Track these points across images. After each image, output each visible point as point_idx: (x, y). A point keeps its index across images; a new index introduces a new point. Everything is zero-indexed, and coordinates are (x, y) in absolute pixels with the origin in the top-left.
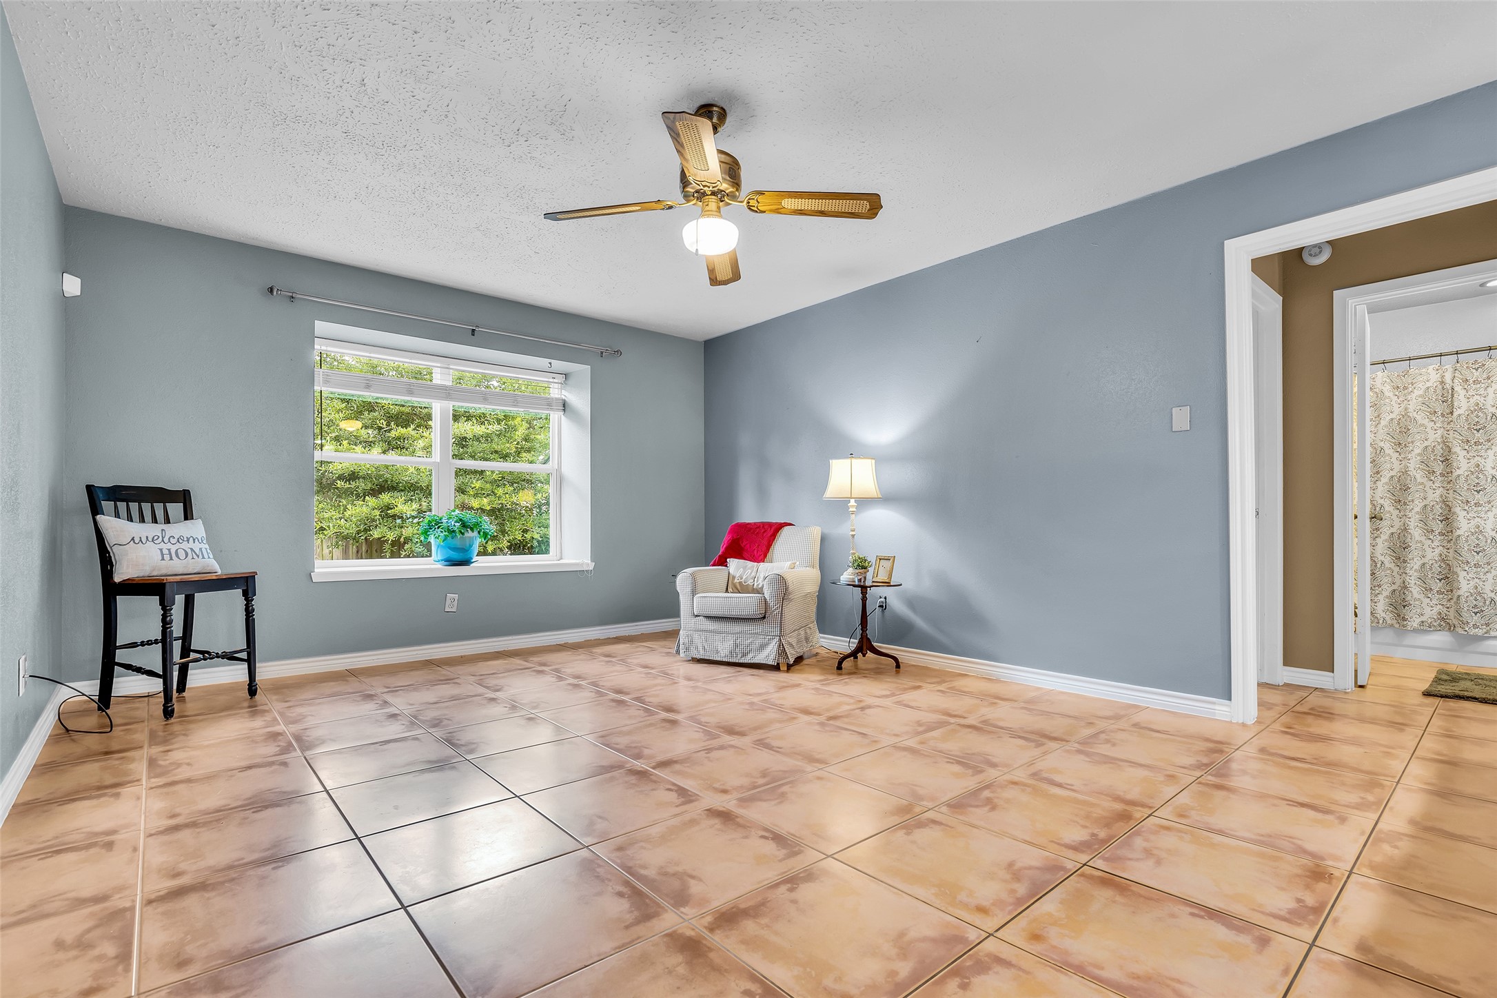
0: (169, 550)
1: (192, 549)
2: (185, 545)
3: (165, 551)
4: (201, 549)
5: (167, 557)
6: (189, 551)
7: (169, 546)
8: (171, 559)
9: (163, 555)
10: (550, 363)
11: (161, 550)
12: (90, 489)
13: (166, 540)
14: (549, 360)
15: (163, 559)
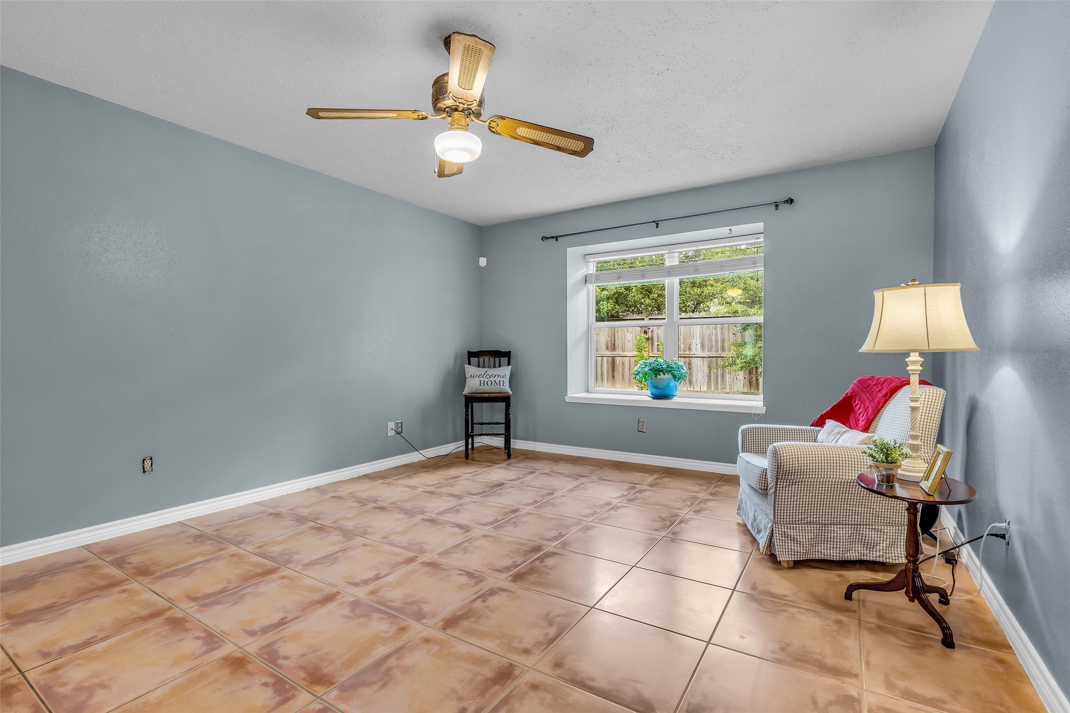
0: (484, 381)
1: (495, 381)
2: (492, 379)
3: (482, 382)
4: (500, 381)
5: (482, 384)
6: (493, 382)
7: (485, 379)
8: (484, 385)
9: (480, 383)
10: (730, 230)
11: (480, 381)
12: (468, 352)
13: (484, 376)
14: (729, 228)
15: (480, 385)
